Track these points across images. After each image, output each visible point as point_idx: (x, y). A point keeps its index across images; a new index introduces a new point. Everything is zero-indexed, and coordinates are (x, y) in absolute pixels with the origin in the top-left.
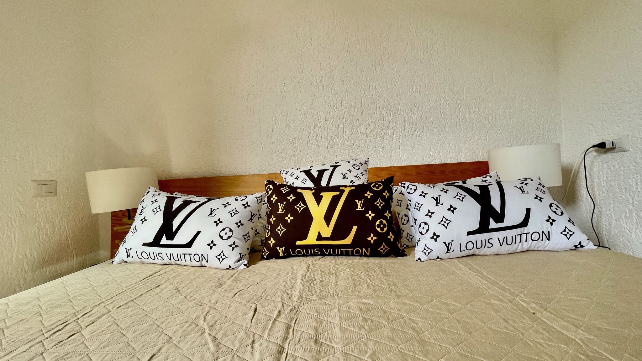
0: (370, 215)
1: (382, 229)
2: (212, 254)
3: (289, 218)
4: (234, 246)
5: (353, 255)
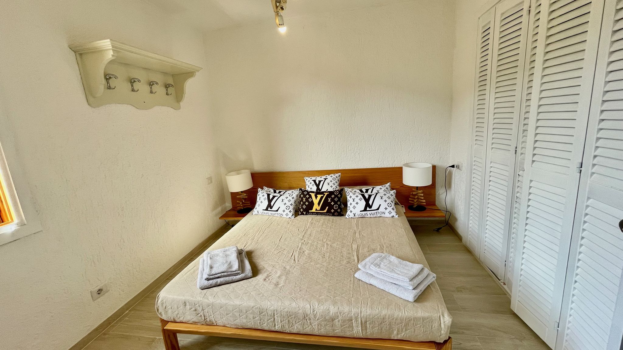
0: (333, 203)
1: (336, 208)
2: (284, 214)
3: (307, 203)
4: (290, 212)
5: (327, 215)
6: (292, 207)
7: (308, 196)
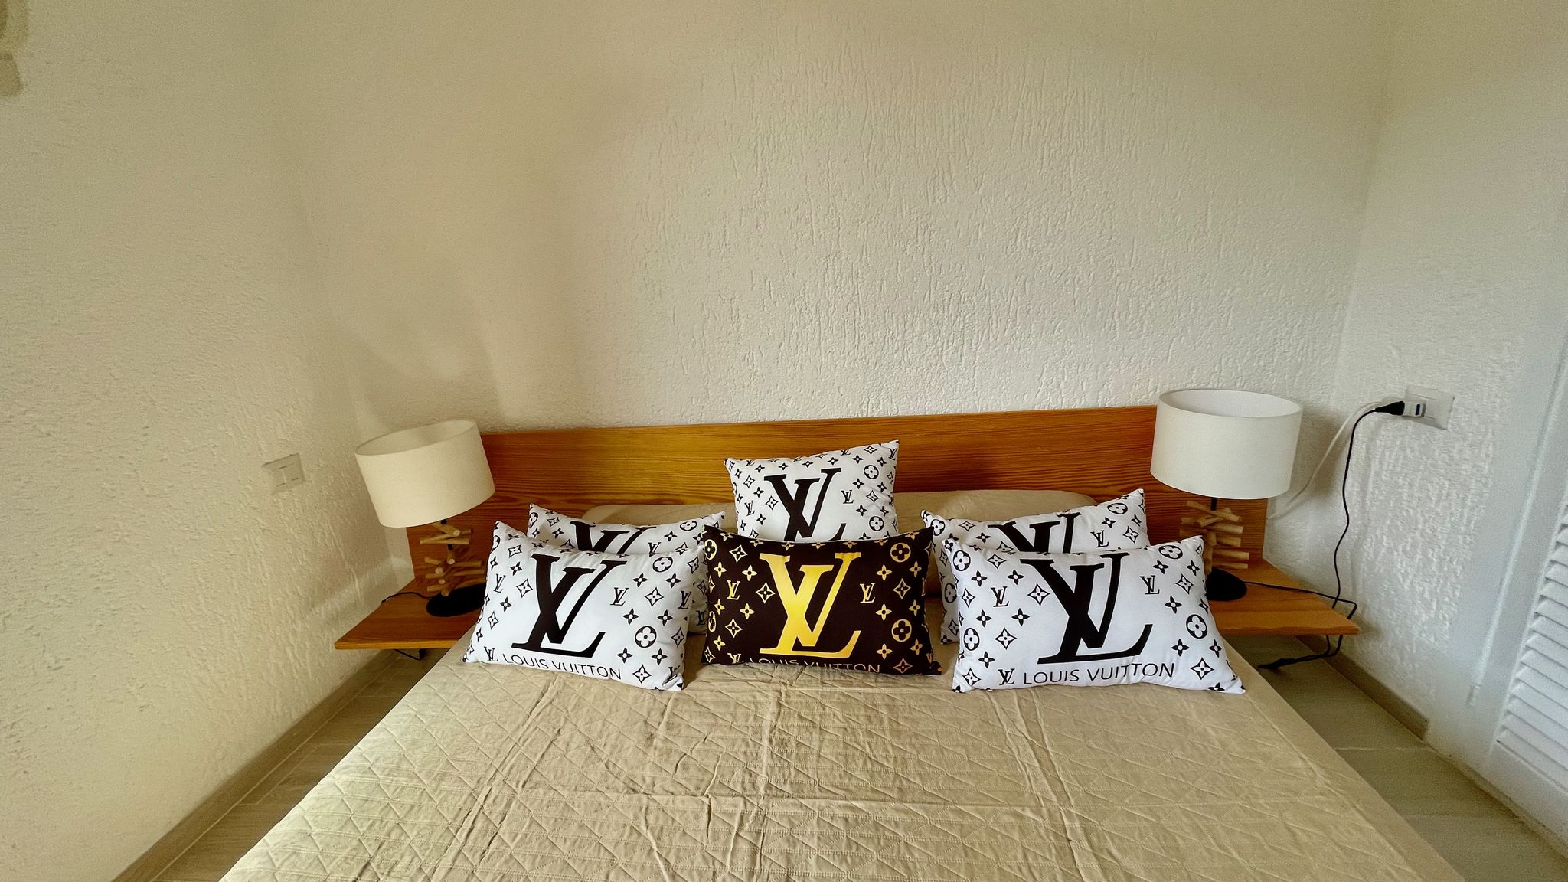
0: (883, 612)
1: (902, 636)
2: (627, 670)
3: (747, 611)
4: (659, 657)
5: (852, 670)
6: (665, 633)
7: (750, 573)
